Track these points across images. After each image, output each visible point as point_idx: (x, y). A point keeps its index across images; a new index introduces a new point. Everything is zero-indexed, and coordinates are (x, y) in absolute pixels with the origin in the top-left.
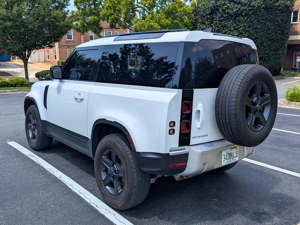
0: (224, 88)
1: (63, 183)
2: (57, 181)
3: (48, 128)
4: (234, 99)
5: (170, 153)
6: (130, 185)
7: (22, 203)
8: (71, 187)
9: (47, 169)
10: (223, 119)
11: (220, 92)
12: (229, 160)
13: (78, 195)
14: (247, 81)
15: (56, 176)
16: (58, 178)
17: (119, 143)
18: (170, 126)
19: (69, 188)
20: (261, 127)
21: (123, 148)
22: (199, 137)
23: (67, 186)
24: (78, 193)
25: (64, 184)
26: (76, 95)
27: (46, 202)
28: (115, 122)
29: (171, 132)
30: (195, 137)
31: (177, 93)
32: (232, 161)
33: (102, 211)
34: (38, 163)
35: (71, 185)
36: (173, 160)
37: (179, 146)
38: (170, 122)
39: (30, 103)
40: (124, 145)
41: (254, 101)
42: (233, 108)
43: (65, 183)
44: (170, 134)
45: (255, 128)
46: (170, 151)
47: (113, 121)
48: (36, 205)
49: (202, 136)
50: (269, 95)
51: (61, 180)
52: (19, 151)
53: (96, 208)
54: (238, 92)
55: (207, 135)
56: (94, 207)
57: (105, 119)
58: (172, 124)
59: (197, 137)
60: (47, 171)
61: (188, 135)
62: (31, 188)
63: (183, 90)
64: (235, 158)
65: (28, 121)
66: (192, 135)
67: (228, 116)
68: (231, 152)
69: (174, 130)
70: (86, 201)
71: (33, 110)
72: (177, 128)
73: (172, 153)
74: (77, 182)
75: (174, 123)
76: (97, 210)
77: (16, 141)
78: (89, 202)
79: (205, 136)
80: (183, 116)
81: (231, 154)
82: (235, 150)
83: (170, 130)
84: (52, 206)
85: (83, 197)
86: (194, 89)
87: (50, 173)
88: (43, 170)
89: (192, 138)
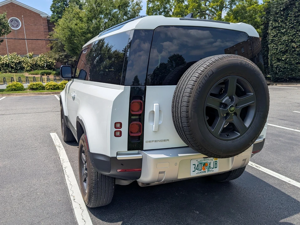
1: (64, 173)
2: (61, 170)
4: (186, 99)
5: (118, 156)
8: (66, 178)
9: (61, 159)
12: (202, 171)
14: (206, 76)
15: (63, 167)
18: (116, 127)
19: (65, 178)
20: (238, 134)
22: (156, 141)
23: (65, 177)
24: (68, 185)
25: (64, 174)
28: (81, 120)
29: (118, 134)
30: (150, 142)
31: (123, 91)
32: (207, 172)
33: (75, 205)
34: (59, 152)
35: (68, 176)
36: (122, 165)
37: (128, 150)
38: (115, 123)
41: (223, 102)
42: (184, 109)
44: (115, 136)
45: (228, 135)
46: (117, 154)
48: (27, 190)
49: (161, 141)
50: (253, 94)
51: (64, 171)
52: (53, 142)
54: (192, 90)
55: (168, 140)
56: (71, 201)
57: (78, 117)
58: (118, 125)
59: (153, 141)
60: (60, 161)
61: (140, 138)
62: (36, 175)
63: (131, 88)
64: (211, 169)
66: (145, 139)
68: (206, 161)
69: (120, 132)
70: (69, 194)
72: (125, 130)
73: (119, 157)
74: (75, 174)
75: (121, 124)
76: (72, 203)
77: (57, 133)
78: (71, 195)
79: (165, 140)
80: (132, 117)
81: (205, 164)
82: (212, 160)
83: (115, 132)
84: (38, 194)
85: (69, 189)
86: (147, 86)
87: (61, 163)
88: (58, 160)
89: (146, 142)
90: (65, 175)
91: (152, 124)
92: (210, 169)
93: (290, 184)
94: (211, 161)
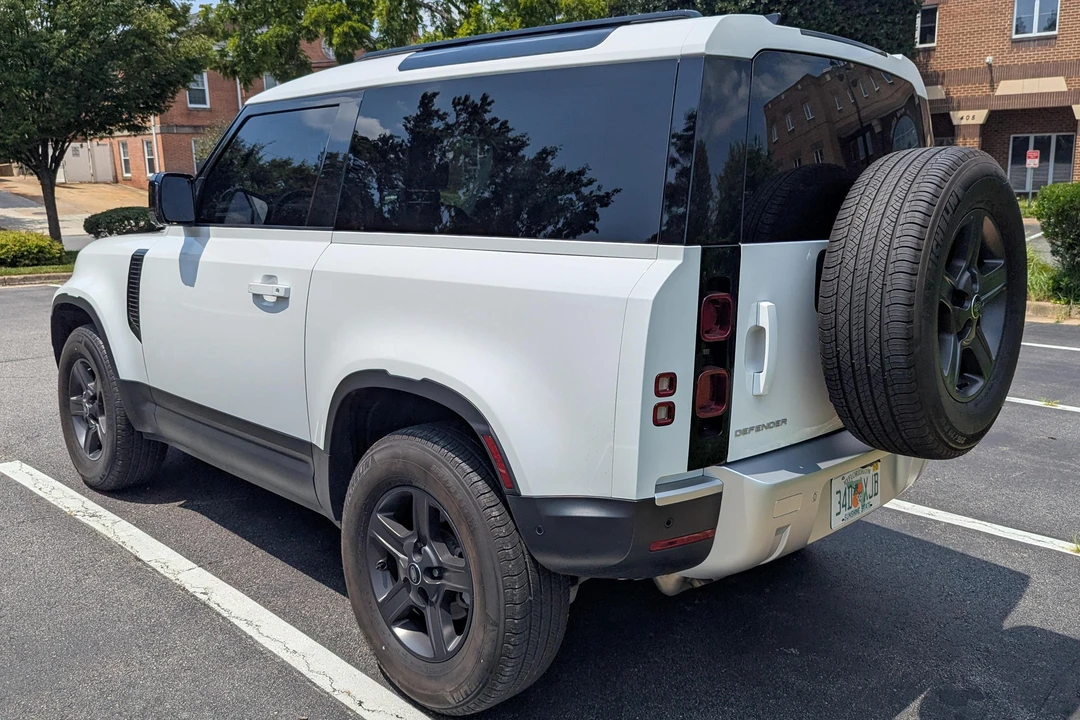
0: (858, 237)
1: (218, 614)
2: (195, 608)
3: (148, 408)
4: (902, 281)
5: (657, 496)
6: (497, 626)
7: (63, 710)
8: (250, 631)
9: (152, 564)
10: (855, 357)
11: (840, 252)
12: (853, 508)
13: (284, 661)
14: (946, 208)
15: (191, 590)
16: (196, 599)
17: (443, 462)
18: (658, 394)
19: (245, 634)
20: (978, 383)
21: (460, 481)
22: (758, 429)
23: (237, 628)
24: (281, 655)
25: (224, 618)
26: (258, 284)
27: (159, 701)
28: (425, 381)
29: (663, 414)
30: (744, 432)
31: (680, 262)
32: (860, 510)
34: (114, 539)
35: (249, 623)
36: (668, 523)
37: (690, 468)
38: (658, 378)
39: (72, 317)
40: (464, 471)
41: (961, 287)
42: (897, 313)
43: (225, 615)
44: (657, 423)
45: (960, 387)
46: (658, 489)
47: (419, 379)
49: (768, 426)
50: (1002, 262)
51: (212, 605)
52: (42, 498)
53: (360, 711)
54: (918, 253)
55: (784, 421)
56: (348, 708)
57: (383, 373)
58: (664, 385)
59: (752, 429)
60: (154, 569)
61: (722, 423)
62: (96, 643)
63: (704, 252)
64: (869, 500)
65: (69, 386)
66: (735, 425)
67: (877, 347)
68: (858, 478)
69: (671, 408)
70: (318, 687)
71: (86, 345)
72: (683, 399)
73: (663, 498)
74: (274, 611)
75: (672, 379)
77: (26, 461)
78: (329, 689)
79: (777, 424)
80: (705, 353)
81: (857, 488)
82: (870, 472)
83: (656, 408)
85: (303, 669)
86: (742, 245)
87: (165, 577)
88: (139, 568)
89: (736, 436)
90: (232, 620)
91: (750, 372)
92: (866, 502)
93: (936, 522)
94: (868, 475)
